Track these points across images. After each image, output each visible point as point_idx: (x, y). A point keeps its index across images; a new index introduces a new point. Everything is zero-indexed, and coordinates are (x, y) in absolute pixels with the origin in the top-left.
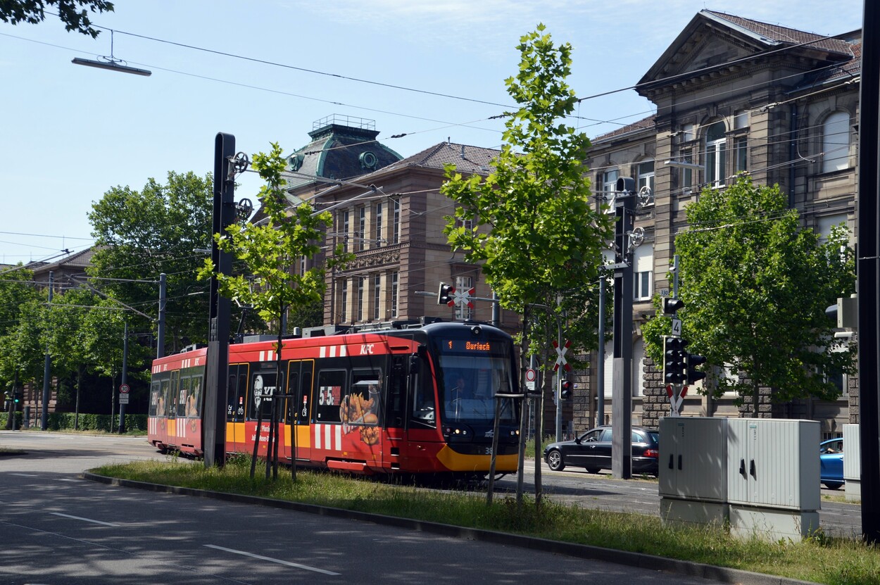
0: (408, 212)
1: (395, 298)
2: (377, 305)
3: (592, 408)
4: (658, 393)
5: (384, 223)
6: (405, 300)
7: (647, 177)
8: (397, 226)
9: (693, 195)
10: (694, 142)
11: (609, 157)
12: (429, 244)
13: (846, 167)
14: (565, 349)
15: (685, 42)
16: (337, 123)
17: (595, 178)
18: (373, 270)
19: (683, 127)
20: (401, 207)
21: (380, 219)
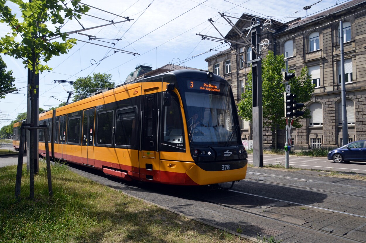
7: (228, 65)
9: (244, 68)
10: (243, 52)
11: (216, 61)
13: (293, 56)
15: (240, 23)
17: (212, 67)
19: (240, 48)
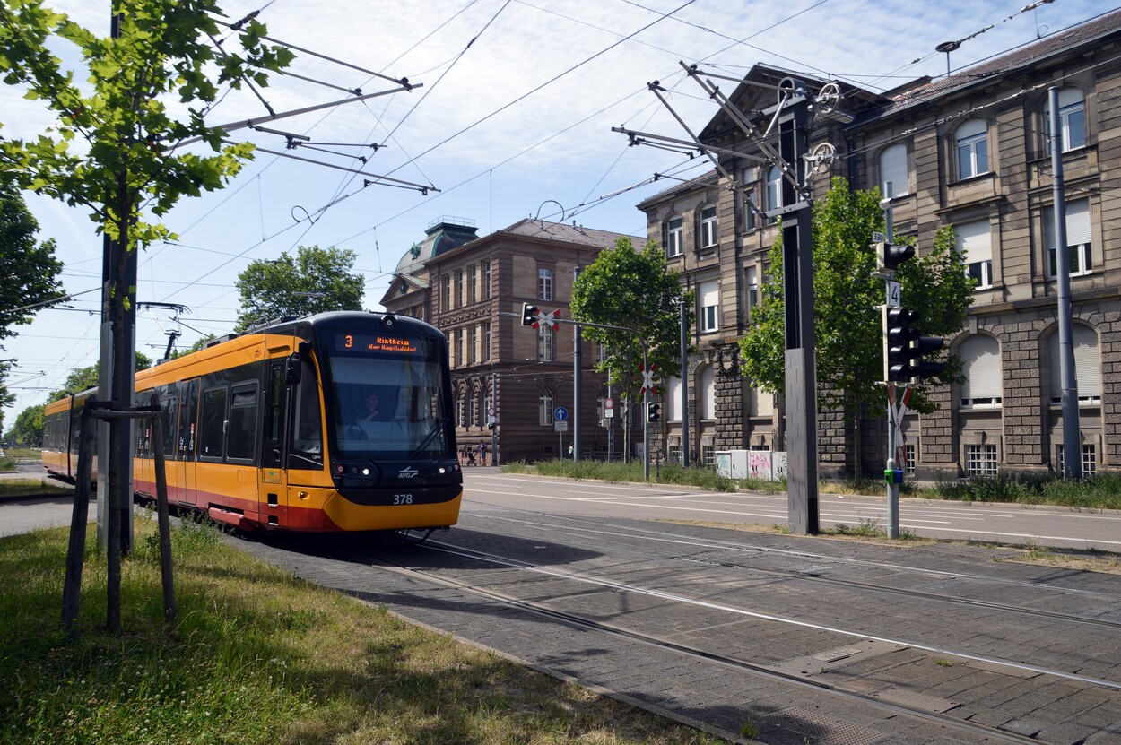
0: (497, 272)
1: (488, 344)
2: (474, 352)
3: (665, 431)
4: (730, 415)
5: (478, 284)
6: (497, 345)
7: (709, 222)
8: (488, 284)
9: (756, 230)
10: (755, 183)
11: (672, 208)
12: (516, 298)
13: (906, 194)
14: (651, 373)
15: (744, 92)
16: (445, 222)
17: (660, 227)
18: (470, 322)
19: (744, 170)
20: (491, 268)
21: (474, 280)
